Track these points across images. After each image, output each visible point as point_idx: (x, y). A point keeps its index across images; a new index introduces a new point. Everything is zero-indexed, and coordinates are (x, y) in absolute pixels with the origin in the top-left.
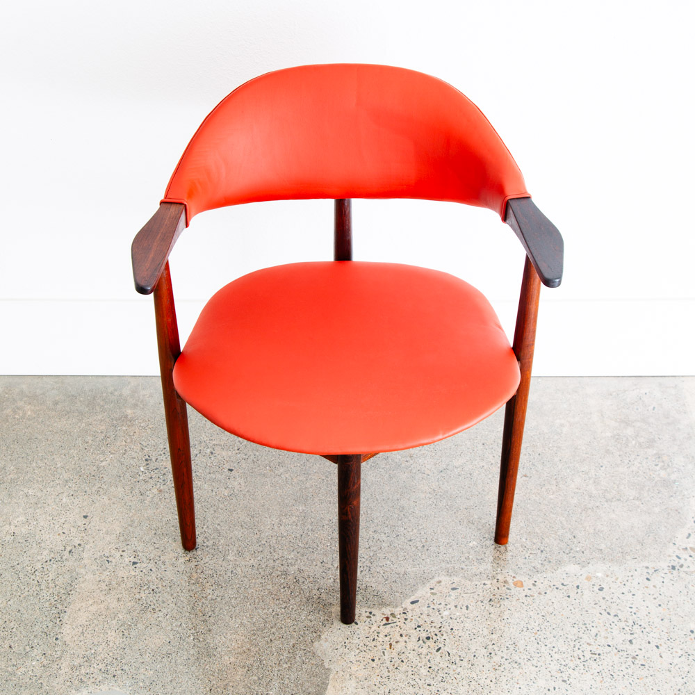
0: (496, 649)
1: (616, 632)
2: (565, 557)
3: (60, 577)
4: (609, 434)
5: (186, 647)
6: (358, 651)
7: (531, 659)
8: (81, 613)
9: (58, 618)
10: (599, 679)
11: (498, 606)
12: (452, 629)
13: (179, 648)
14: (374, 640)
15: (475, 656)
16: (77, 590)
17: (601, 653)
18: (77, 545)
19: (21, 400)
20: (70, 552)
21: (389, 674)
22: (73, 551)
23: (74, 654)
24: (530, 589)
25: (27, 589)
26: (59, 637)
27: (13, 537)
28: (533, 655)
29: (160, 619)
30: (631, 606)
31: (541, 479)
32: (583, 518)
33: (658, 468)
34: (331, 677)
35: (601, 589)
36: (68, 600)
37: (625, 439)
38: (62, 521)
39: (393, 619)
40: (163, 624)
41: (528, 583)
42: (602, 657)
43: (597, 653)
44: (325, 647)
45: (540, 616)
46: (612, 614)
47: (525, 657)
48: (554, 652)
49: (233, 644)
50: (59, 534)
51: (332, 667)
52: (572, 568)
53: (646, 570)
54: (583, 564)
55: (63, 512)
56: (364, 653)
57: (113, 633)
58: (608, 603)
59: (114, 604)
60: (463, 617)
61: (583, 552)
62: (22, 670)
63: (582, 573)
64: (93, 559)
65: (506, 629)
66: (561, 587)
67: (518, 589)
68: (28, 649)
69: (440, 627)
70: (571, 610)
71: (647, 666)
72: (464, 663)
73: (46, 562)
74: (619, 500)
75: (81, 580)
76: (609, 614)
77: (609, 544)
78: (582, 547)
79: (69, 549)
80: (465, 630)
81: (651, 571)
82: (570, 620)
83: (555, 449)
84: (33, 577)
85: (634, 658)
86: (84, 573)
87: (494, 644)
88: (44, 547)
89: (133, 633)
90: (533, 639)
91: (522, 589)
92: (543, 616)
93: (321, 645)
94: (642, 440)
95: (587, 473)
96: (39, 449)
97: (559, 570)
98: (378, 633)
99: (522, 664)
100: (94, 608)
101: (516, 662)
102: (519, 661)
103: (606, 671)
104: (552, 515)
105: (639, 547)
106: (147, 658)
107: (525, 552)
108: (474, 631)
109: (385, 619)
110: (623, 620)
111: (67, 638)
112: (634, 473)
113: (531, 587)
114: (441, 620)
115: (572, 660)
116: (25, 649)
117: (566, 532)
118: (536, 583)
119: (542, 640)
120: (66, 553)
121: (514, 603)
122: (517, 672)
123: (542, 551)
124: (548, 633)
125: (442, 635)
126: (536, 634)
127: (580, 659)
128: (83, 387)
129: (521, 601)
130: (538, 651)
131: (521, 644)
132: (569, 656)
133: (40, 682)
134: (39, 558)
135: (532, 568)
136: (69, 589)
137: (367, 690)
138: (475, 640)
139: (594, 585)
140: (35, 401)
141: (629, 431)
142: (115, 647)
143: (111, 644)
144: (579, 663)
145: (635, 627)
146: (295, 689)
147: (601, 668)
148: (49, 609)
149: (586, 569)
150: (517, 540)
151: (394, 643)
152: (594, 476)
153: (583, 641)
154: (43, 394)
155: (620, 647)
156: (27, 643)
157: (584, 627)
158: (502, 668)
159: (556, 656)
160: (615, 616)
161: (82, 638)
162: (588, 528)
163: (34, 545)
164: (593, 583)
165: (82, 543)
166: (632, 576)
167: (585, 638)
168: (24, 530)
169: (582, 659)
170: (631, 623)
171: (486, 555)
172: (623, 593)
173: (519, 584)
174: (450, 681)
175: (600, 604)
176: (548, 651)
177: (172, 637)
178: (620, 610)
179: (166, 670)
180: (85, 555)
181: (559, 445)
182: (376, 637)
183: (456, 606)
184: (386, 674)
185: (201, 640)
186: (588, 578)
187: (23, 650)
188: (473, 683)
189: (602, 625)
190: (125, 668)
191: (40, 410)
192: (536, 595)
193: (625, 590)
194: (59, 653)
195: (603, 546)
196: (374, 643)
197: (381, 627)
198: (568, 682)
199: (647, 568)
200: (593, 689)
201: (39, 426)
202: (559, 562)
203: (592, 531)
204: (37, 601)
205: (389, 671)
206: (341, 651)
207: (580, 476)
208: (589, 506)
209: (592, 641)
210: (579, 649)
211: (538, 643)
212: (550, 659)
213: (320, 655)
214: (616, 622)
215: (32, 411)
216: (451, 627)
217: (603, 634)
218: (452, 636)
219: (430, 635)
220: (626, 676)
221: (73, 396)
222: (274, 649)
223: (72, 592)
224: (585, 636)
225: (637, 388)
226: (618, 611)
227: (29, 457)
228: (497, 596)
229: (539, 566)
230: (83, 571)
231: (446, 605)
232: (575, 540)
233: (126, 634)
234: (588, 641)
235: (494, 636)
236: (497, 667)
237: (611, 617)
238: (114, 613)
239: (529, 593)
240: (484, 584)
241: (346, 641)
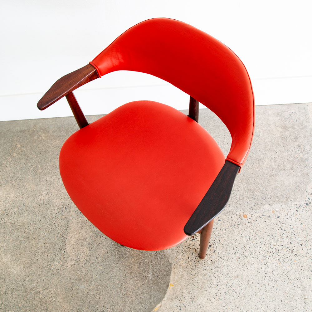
0: (238, 250)
1: (285, 238)
2: (263, 201)
3: (63, 221)
4: (279, 135)
5: (114, 254)
6: (182, 254)
7: (252, 254)
8: (72, 239)
9: (64, 242)
10: (278, 262)
11: (238, 228)
12: (219, 241)
13: (112, 255)
14: (188, 248)
15: (229, 254)
16: (70, 227)
17: (279, 249)
18: (67, 205)
19: (40, 131)
20: (65, 208)
21: (195, 265)
22: (66, 208)
23: (72, 259)
24: (250, 219)
25: (51, 228)
26: (65, 251)
27: (43, 202)
28: (252, 252)
29: (103, 241)
30: (291, 225)
31: (252, 161)
32: (270, 181)
33: (299, 152)
34: (172, 267)
35: (278, 217)
36: (67, 233)
37: (285, 137)
38: (61, 193)
39: (196, 237)
40: (104, 243)
41: (249, 216)
42: (279, 251)
43: (278, 249)
44: (169, 253)
45: (254, 232)
46: (283, 229)
47: (249, 253)
48: (261, 250)
49: (133, 252)
50: (60, 199)
51: (172, 262)
52: (267, 207)
53: (296, 206)
54: (271, 204)
55: (61, 188)
56: (185, 255)
57: (86, 249)
58: (282, 224)
59: (84, 234)
60: (223, 234)
61: (271, 198)
62: (53, 267)
63: (270, 209)
64: (74, 211)
65: (241, 240)
66: (262, 217)
67: (245, 219)
68: (54, 257)
69: (215, 240)
70: (267, 228)
71: (297, 255)
72: (225, 258)
73: (57, 213)
74: (284, 170)
75: (71, 222)
76: (282, 229)
77: (281, 193)
78: (270, 196)
79: (65, 207)
80: (225, 241)
81: (298, 206)
82: (266, 233)
83: (257, 144)
84: (52, 221)
85: (292, 251)
86: (72, 219)
87: (236, 247)
88: (55, 206)
89: (93, 248)
90: (252, 244)
91: (247, 219)
92: (256, 232)
93: (167, 251)
94: (292, 137)
95: (271, 157)
96: (49, 156)
97: (262, 208)
98: (190, 244)
99: (248, 257)
100: (77, 236)
101: (246, 256)
102: (247, 255)
103: (281, 258)
104: (258, 180)
105: (293, 194)
106: (99, 260)
107: (247, 200)
108: (228, 241)
109: (192, 237)
110: (287, 232)
111: (68, 251)
112: (290, 155)
113: (250, 217)
114: (215, 236)
115: (268, 254)
116: (53, 257)
117: (264, 188)
118: (252, 216)
119: (256, 244)
120: (64, 209)
121: (244, 226)
122: (246, 261)
123: (254, 199)
124: (258, 241)
125: (216, 244)
126: (253, 241)
127: (271, 253)
128: (63, 123)
129: (246, 225)
130: (254, 250)
131: (247, 247)
132: (266, 252)
133: (60, 272)
134: (54, 212)
135: (251, 208)
136: (66, 227)
137: (187, 273)
138: (229, 246)
139: (275, 215)
140: (45, 132)
141: (287, 133)
142: (87, 255)
143: (85, 254)
144: (270, 255)
145: (292, 235)
146: (158, 273)
147: (279, 257)
148: (60, 237)
149: (272, 207)
150: (244, 194)
151: (196, 249)
152: (274, 158)
153: (272, 244)
154: (48, 128)
155: (287, 246)
156: (53, 254)
157: (272, 236)
158: (240, 259)
159: (261, 252)
160: (284, 230)
161: (74, 251)
162: (272, 185)
163: (51, 205)
164: (275, 214)
165: (70, 204)
166: (291, 209)
167: (273, 243)
168: (47, 198)
169: (272, 253)
170: (290, 234)
171: (232, 202)
172: (287, 219)
173: (245, 217)
174: (220, 267)
175: (278, 225)
176: (258, 249)
177: (108, 250)
178: (286, 227)
179: (108, 266)
180: (71, 210)
181: (259, 142)
182: (189, 247)
183: (221, 229)
184: (194, 265)
185: (120, 250)
186: (273, 212)
187: (52, 257)
188: (229, 267)
189: (279, 235)
190: (92, 265)
191: (47, 136)
192: (253, 221)
193: (288, 217)
194: (66, 258)
195: (278, 195)
196: (189, 250)
197: (191, 241)
198: (266, 265)
199: (296, 205)
200: (276, 268)
201: (48, 145)
202: (261, 204)
203: (274, 187)
204: (55, 233)
205: (195, 263)
206: (175, 254)
207: (268, 158)
208: (272, 174)
209: (275, 244)
210: (270, 248)
211: (254, 246)
212: (259, 254)
213: (167, 256)
214: (285, 234)
215: (45, 136)
216: (219, 240)
217: (280, 240)
218: (219, 244)
219: (211, 244)
220: (289, 261)
221: (60, 128)
222: (149, 254)
223: (68, 228)
224: (272, 241)
225: (289, 110)
226: (286, 228)
227: (45, 161)
228: (237, 223)
229: (253, 207)
230: (71, 218)
231: (217, 229)
232: (267, 192)
233: (91, 249)
234: (274, 244)
235: (236, 244)
236: (238, 259)
237: (283, 231)
238: (85, 238)
239: (250, 221)
240: (232, 217)
241: (177, 249)
